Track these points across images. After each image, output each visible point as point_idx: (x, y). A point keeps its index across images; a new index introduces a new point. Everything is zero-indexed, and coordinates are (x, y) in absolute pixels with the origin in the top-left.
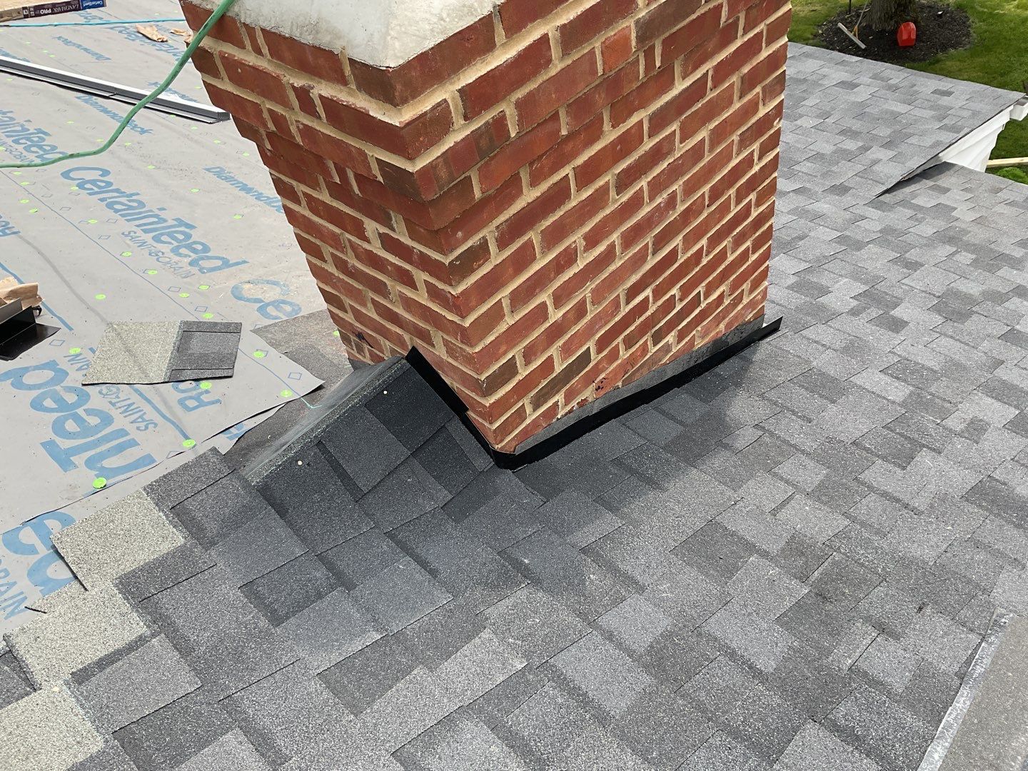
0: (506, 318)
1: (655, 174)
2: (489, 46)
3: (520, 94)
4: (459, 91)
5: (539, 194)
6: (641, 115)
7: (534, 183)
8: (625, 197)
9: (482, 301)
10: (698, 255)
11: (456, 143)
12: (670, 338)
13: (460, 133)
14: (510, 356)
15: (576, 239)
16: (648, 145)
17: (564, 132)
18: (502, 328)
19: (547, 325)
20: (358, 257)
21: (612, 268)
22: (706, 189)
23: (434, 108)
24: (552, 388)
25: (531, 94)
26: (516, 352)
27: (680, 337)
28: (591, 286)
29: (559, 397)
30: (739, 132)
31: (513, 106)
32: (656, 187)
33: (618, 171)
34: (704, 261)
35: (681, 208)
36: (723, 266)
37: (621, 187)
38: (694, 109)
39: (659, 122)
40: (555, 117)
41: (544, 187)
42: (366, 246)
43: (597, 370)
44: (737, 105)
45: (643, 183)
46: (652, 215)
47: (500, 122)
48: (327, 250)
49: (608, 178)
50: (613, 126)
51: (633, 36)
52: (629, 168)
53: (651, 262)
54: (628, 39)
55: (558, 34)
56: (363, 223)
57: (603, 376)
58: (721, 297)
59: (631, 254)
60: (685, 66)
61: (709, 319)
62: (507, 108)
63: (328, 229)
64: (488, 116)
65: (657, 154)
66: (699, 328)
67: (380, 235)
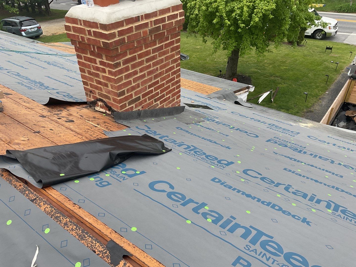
0: (123, 80)
1: (154, 62)
2: (123, 26)
3: (128, 35)
4: (118, 31)
6: (150, 49)
7: (130, 54)
8: (148, 64)
9: (119, 75)
10: (164, 84)
11: (116, 40)
12: (158, 102)
13: (117, 38)
15: (138, 69)
16: (152, 55)
17: (135, 46)
18: (123, 82)
19: (131, 86)
20: (94, 69)
21: (145, 79)
22: (164, 69)
23: (113, 33)
24: (132, 102)
26: (125, 89)
27: (161, 103)
28: (141, 81)
29: (134, 105)
30: (171, 60)
32: (154, 65)
33: (146, 58)
34: (165, 86)
35: (159, 71)
36: (170, 89)
37: (147, 62)
38: (161, 51)
39: (154, 51)
40: (134, 42)
41: (132, 56)
42: (96, 65)
43: (142, 102)
44: (170, 54)
45: (151, 63)
46: (153, 70)
47: (124, 39)
49: (144, 59)
50: (145, 49)
51: (148, 32)
52: (148, 58)
53: (153, 81)
55: (135, 27)
56: (96, 60)
57: (143, 105)
58: (170, 97)
59: (149, 77)
60: (159, 42)
61: (167, 102)
62: (125, 37)
64: (122, 37)
65: (154, 58)
66: (165, 103)
67: (100, 61)
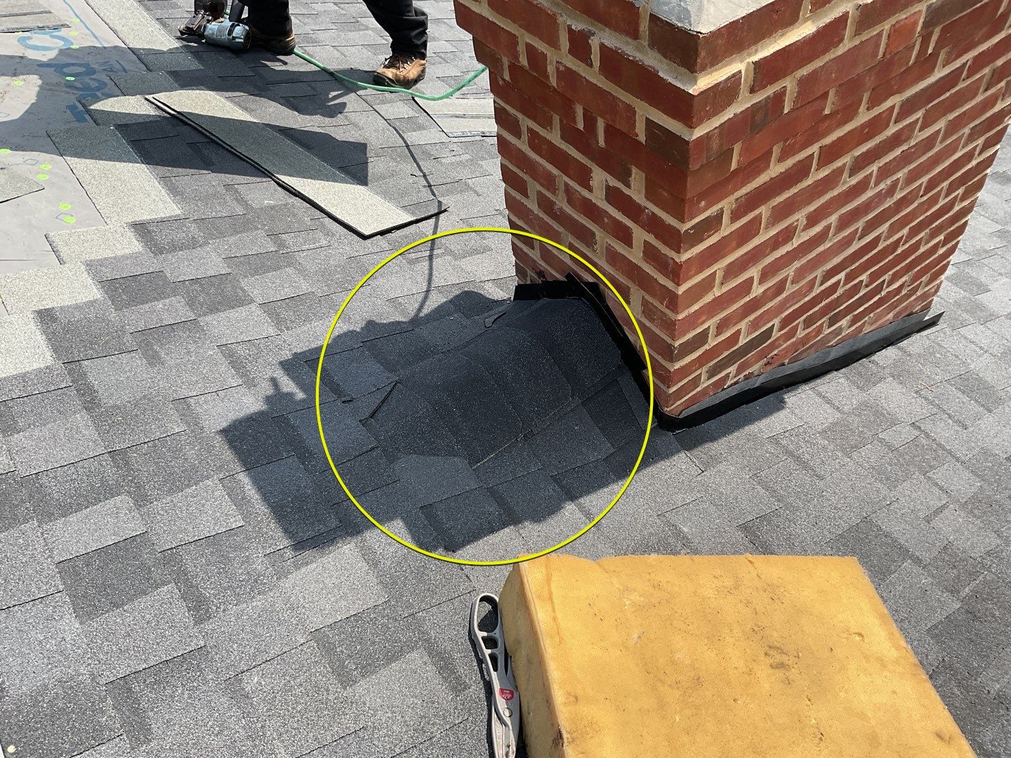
0: (715, 289)
1: (888, 160)
2: (792, 19)
3: (805, 71)
4: (755, 63)
5: (783, 170)
6: (895, 100)
7: (781, 159)
8: (854, 181)
9: (701, 270)
10: (896, 244)
11: (735, 115)
12: (844, 322)
13: (742, 105)
14: (705, 326)
15: (800, 217)
16: (892, 130)
17: (827, 112)
18: (708, 298)
19: (747, 299)
20: (570, 202)
21: (821, 249)
22: (925, 179)
23: (729, 79)
24: (730, 360)
25: (814, 72)
26: (712, 323)
27: (853, 322)
28: (797, 264)
29: (732, 369)
30: (972, 125)
31: (795, 83)
32: (885, 172)
33: (858, 154)
34: (899, 251)
35: (898, 195)
36: (913, 257)
37: (854, 171)
38: (943, 98)
39: (908, 108)
40: (825, 95)
41: (790, 162)
42: (585, 193)
43: (773, 346)
44: (980, 98)
45: (874, 168)
46: (871, 202)
47: (779, 97)
48: (534, 187)
49: (846, 160)
50: (868, 109)
51: (922, 20)
52: (868, 152)
53: (856, 246)
54: (915, 24)
55: (857, 13)
56: (591, 171)
57: (775, 352)
58: (901, 287)
59: (840, 238)
60: (949, 54)
61: (883, 307)
62: (789, 84)
63: (544, 168)
64: (770, 91)
65: (896, 140)
66: (872, 315)
67: (608, 187)
